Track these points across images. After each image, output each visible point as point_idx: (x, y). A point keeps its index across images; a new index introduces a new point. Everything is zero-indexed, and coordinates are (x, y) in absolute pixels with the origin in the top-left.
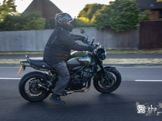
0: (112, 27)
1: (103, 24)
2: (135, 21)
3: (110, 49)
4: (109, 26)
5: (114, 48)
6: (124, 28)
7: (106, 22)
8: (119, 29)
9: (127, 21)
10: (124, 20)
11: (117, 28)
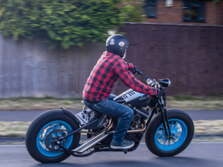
0: (52, 35)
1: (25, 22)
2: (113, 20)
3: (39, 95)
4: (45, 31)
5: (50, 95)
6: (83, 38)
7: (33, 18)
8: (72, 40)
9: (93, 21)
10: (85, 17)
11: (67, 38)
